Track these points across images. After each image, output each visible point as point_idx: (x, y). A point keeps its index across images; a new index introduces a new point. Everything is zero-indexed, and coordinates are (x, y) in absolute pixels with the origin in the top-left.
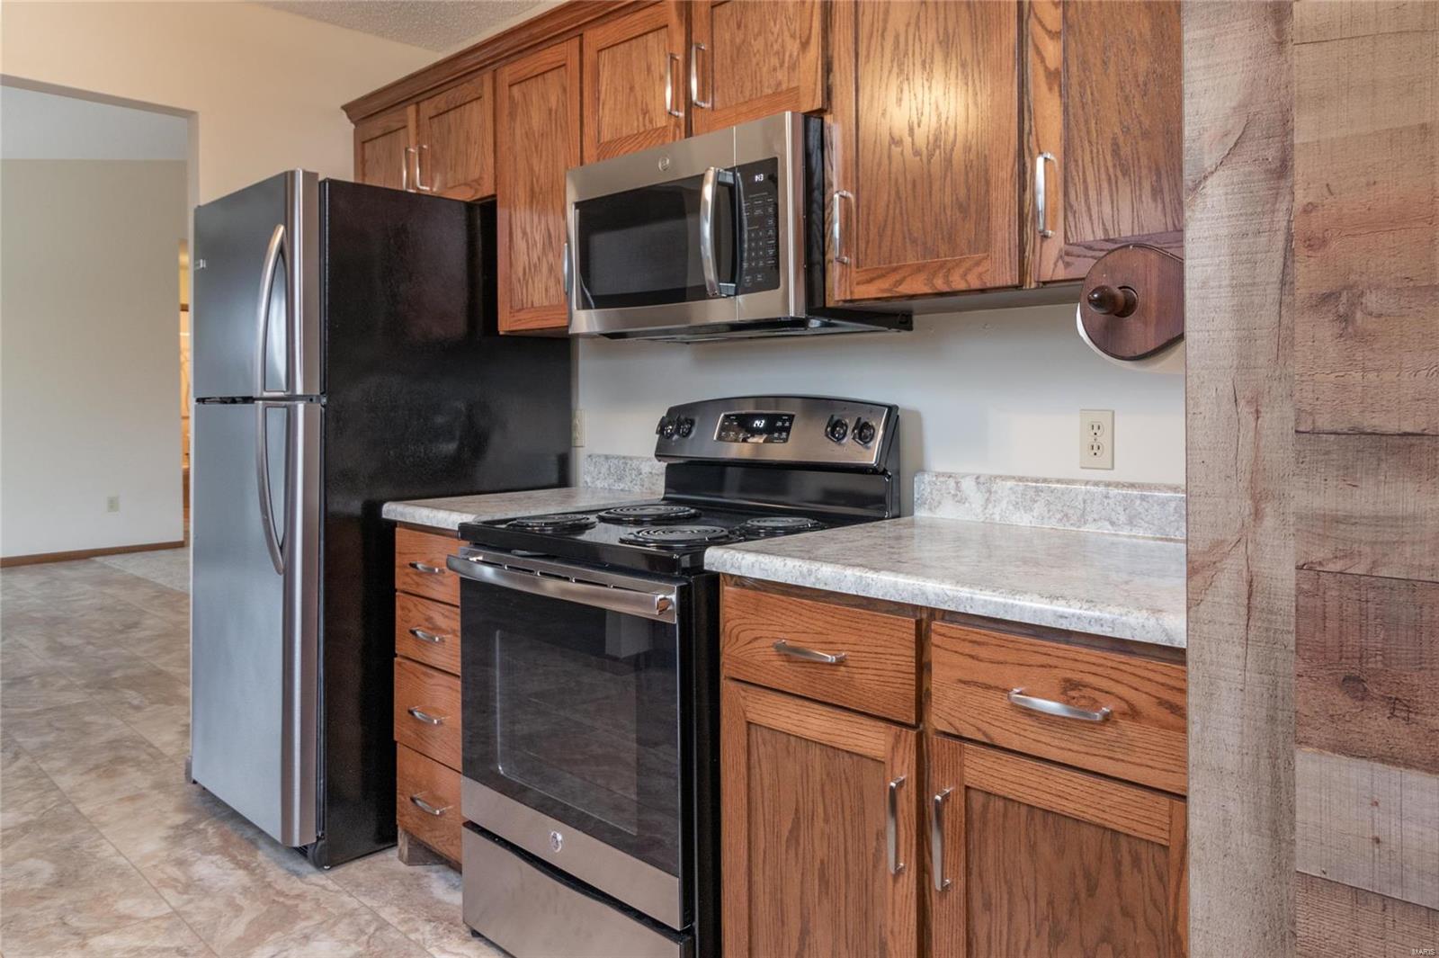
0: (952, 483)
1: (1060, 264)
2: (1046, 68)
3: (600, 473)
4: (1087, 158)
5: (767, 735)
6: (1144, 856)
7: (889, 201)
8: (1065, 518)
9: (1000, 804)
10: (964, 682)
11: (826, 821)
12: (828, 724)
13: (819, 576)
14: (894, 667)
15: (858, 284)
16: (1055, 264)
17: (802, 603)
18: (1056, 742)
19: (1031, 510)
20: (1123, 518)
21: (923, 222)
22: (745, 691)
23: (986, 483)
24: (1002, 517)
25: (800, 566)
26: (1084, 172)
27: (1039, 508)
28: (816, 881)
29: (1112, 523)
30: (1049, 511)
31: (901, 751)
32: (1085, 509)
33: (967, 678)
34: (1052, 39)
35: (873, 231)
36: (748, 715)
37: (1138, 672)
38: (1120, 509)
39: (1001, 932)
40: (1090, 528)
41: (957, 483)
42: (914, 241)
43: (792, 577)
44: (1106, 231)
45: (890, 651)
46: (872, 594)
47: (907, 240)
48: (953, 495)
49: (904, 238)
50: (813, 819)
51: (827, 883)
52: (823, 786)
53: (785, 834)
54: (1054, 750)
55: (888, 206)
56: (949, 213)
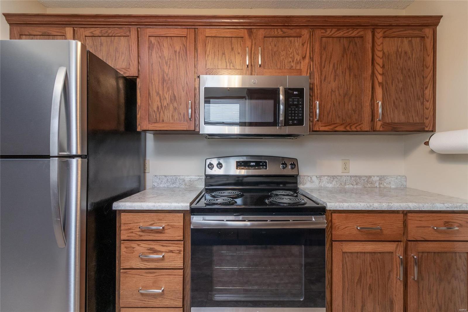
0: (309, 178)
1: (381, 127)
2: (378, 82)
3: (162, 182)
4: (387, 104)
5: (349, 254)
6: (462, 256)
7: (331, 106)
8: (341, 185)
9: (426, 254)
10: (417, 227)
11: (372, 273)
12: (373, 246)
13: (374, 207)
14: (396, 227)
15: (321, 126)
16: (380, 127)
17: (364, 215)
18: (442, 236)
19: (332, 183)
20: (355, 183)
21: (342, 113)
22: (342, 243)
23: (320, 177)
24: (324, 185)
25: (366, 205)
26: (386, 107)
27: (334, 182)
28: (368, 291)
29: (352, 185)
30: (337, 183)
31: (399, 248)
32: (346, 182)
33: (418, 226)
34: (380, 75)
35: (326, 113)
36: (343, 250)
37: (462, 217)
38: (354, 182)
39: (426, 284)
40: (347, 186)
41: (311, 178)
42: (339, 117)
43: (364, 208)
44: (392, 121)
45: (395, 223)
46: (393, 209)
47: (337, 117)
48: (310, 181)
49: (336, 116)
50: (366, 274)
51: (372, 290)
52: (370, 264)
53: (356, 281)
54: (443, 238)
55: (331, 107)
56: (350, 111)
